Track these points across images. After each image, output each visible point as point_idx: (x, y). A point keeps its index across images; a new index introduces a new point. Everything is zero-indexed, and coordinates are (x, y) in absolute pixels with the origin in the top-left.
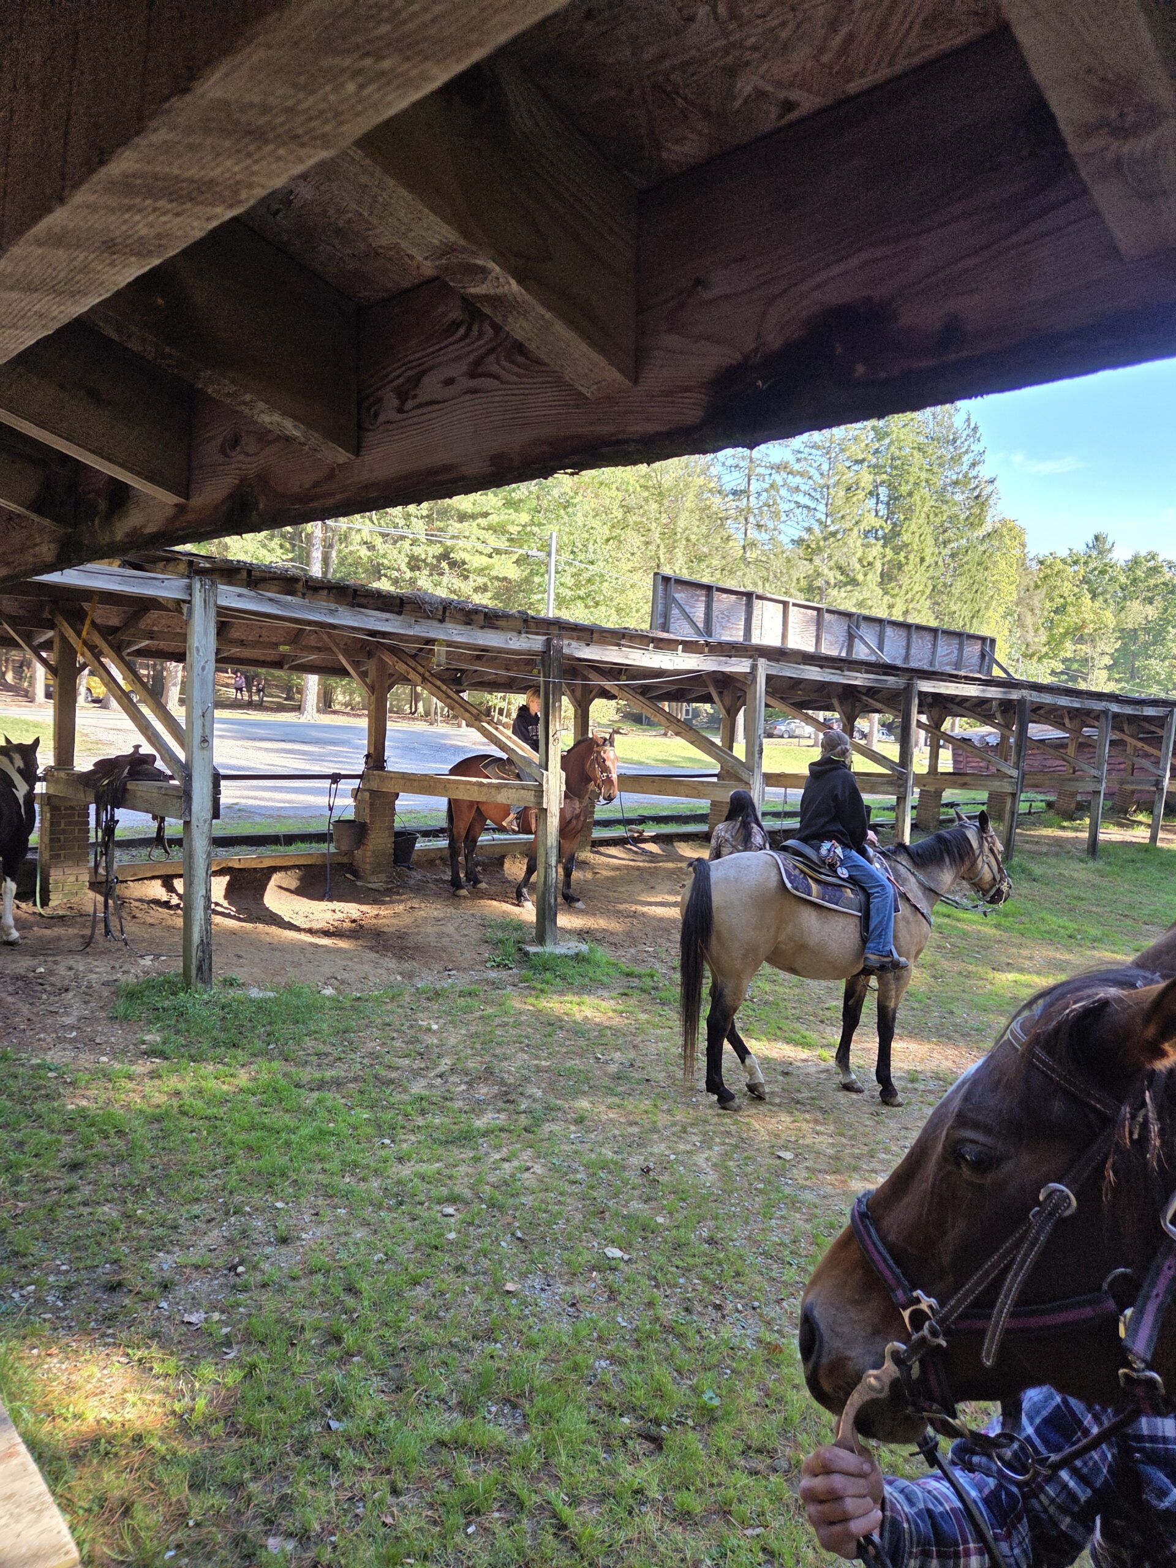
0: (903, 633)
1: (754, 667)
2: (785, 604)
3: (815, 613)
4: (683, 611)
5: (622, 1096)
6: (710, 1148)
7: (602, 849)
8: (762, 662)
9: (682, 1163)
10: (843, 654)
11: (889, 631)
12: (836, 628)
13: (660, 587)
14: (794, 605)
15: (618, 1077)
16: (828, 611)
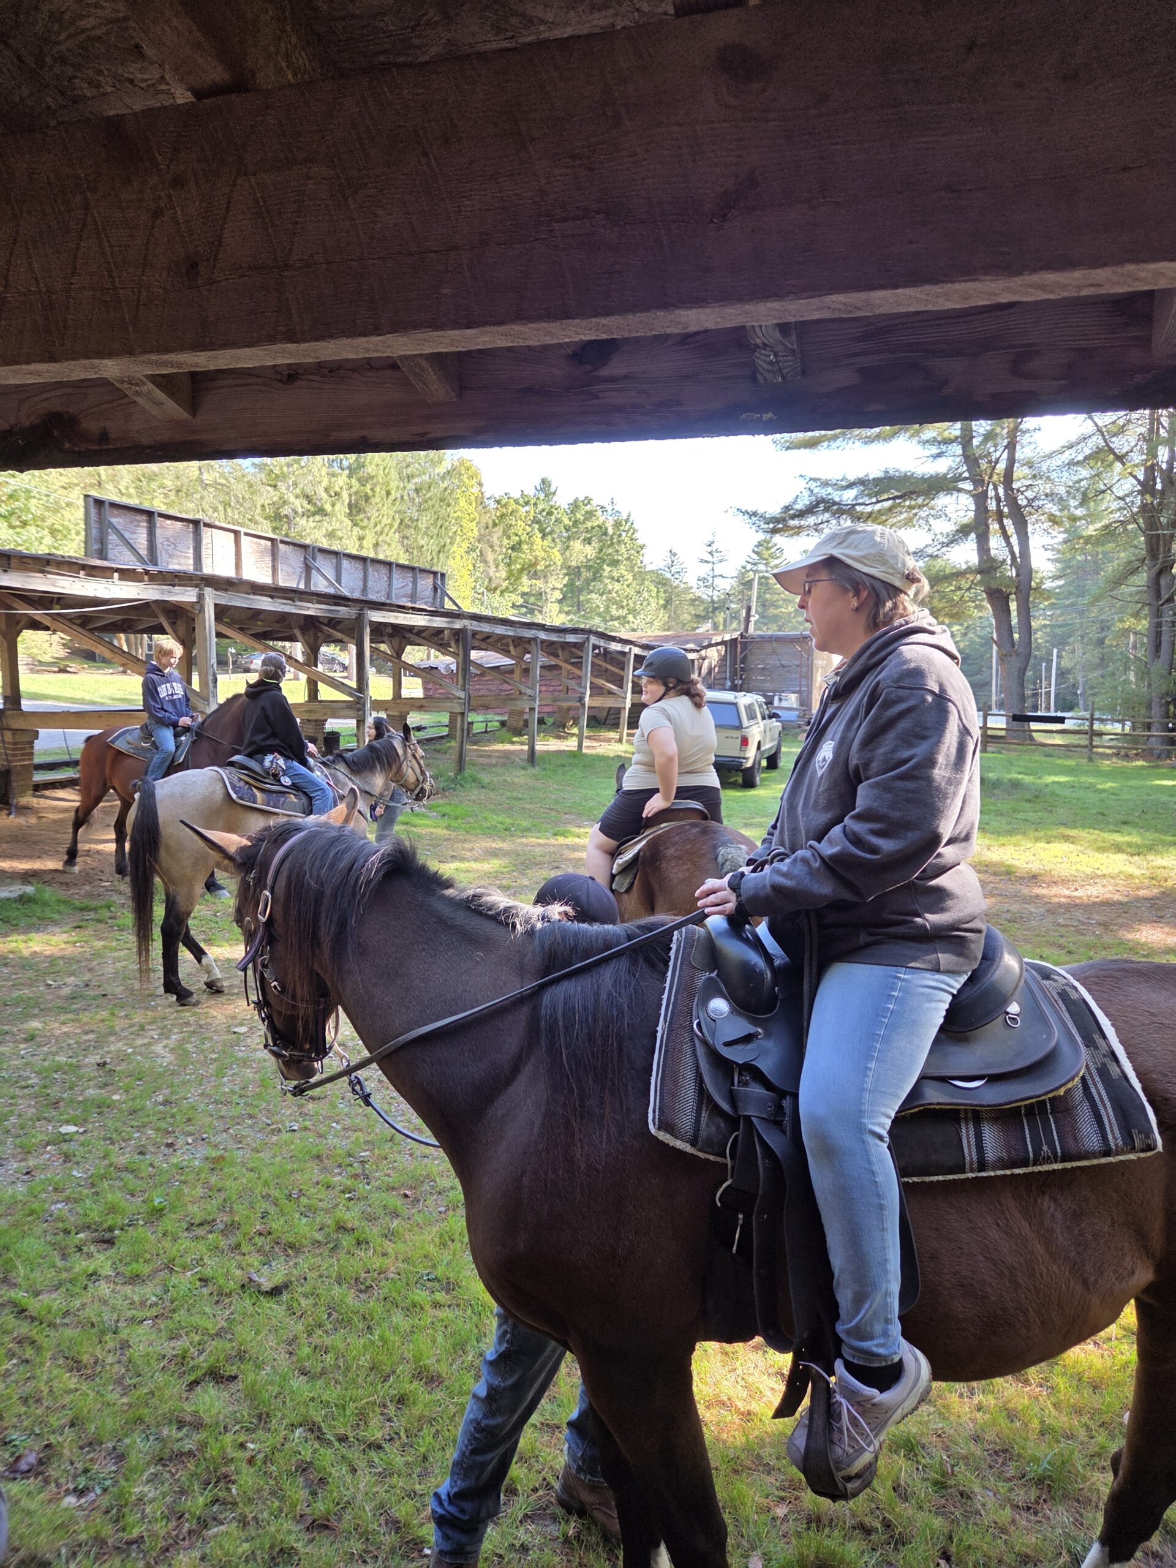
0: (359, 565)
1: (201, 597)
2: (236, 533)
3: (269, 543)
4: (121, 536)
5: (76, 1012)
6: (168, 1038)
7: (47, 793)
8: (209, 592)
9: (140, 1054)
10: (302, 586)
11: (346, 563)
12: (293, 560)
13: (93, 511)
14: (246, 534)
15: (72, 998)
16: (282, 542)
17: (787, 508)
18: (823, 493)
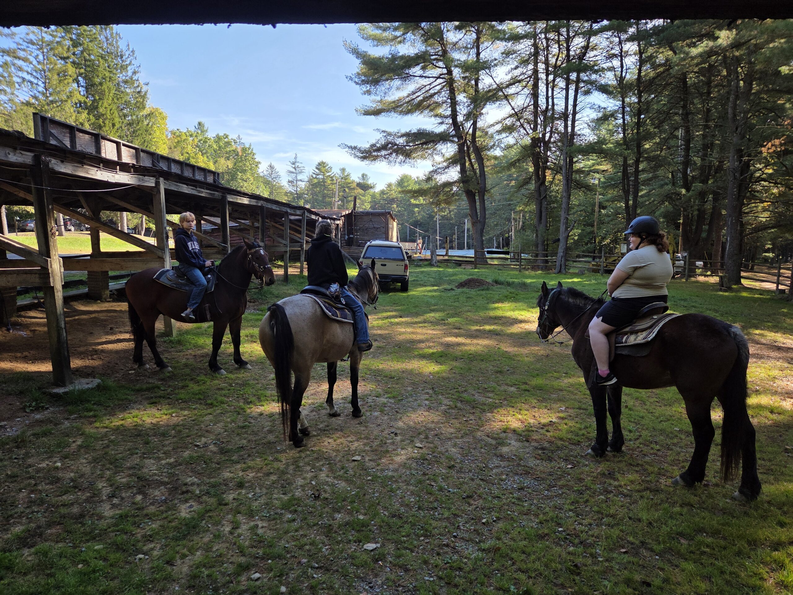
0: (179, 166)
1: (157, 183)
2: (118, 144)
3: (134, 151)
8: (160, 180)
9: (322, 484)
11: (172, 165)
12: (147, 163)
13: (40, 124)
14: (124, 145)
16: (143, 151)
17: (373, 146)
18: (390, 139)
